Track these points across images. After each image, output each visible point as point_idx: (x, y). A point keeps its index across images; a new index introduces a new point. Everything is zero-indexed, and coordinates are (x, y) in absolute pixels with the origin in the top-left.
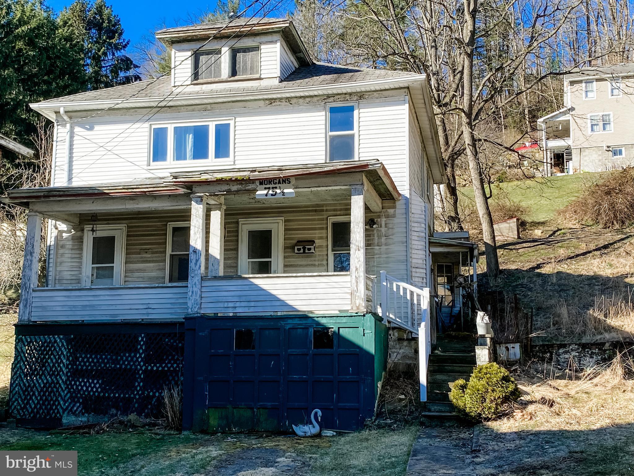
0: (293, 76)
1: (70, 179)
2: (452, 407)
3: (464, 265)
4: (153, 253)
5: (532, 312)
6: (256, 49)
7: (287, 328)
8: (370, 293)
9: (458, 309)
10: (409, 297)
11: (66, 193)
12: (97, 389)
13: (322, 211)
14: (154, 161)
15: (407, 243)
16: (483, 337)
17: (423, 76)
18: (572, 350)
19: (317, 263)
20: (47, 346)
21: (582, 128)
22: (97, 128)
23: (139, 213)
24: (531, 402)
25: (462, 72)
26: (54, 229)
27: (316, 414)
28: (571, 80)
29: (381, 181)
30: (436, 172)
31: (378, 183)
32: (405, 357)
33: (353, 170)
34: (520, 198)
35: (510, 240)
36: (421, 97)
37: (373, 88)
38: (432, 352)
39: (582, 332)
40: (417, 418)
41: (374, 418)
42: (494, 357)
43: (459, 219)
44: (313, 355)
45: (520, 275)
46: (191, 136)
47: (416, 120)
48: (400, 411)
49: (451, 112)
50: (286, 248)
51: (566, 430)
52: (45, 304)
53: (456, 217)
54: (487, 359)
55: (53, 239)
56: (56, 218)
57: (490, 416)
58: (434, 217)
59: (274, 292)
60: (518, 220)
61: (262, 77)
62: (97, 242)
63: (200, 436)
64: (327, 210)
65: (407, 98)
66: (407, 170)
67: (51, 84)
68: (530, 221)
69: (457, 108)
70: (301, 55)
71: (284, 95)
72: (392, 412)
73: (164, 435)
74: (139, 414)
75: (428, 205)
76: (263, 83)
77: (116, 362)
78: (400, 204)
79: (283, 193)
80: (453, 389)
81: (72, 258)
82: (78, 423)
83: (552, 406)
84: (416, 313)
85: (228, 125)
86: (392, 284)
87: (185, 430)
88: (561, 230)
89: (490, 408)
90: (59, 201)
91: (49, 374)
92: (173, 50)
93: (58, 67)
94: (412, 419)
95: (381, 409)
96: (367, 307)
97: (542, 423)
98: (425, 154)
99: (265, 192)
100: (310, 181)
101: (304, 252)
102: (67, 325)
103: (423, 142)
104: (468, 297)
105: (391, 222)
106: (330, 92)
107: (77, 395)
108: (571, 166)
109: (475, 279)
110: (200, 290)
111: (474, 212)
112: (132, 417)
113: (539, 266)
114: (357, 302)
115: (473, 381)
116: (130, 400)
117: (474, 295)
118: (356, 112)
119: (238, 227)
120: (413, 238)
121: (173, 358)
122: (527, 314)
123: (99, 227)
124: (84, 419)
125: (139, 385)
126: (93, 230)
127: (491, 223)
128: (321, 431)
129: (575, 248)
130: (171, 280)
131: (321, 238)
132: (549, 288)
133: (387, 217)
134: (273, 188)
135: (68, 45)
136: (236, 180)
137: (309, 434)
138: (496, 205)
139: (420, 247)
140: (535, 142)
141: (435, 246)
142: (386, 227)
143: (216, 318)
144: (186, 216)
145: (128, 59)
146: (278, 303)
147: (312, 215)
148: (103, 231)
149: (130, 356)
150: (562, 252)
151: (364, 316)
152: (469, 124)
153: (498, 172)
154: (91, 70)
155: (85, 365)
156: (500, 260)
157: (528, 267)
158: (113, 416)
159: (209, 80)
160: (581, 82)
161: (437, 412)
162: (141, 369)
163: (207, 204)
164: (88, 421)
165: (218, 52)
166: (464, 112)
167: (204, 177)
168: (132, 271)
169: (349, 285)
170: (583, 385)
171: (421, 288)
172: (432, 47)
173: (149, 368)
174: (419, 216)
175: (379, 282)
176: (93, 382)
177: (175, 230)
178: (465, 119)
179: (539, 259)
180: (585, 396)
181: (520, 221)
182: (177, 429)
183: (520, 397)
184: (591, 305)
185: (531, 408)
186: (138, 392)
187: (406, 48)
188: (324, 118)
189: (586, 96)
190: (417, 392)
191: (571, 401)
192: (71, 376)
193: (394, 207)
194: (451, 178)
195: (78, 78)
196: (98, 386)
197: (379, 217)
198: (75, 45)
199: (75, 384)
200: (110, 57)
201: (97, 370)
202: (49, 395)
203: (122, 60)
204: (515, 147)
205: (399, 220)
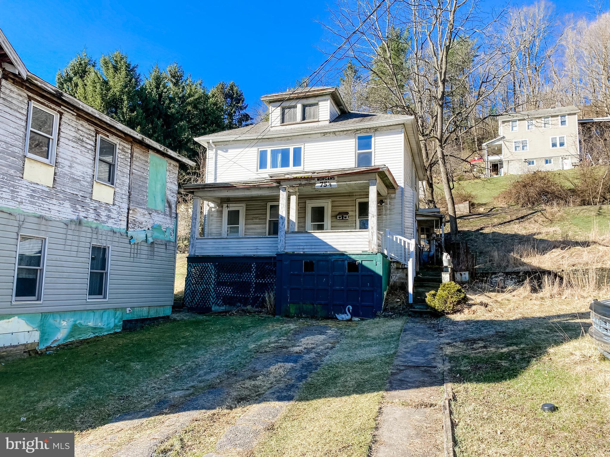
0: (336, 120)
1: (215, 179)
2: (428, 306)
3: (437, 227)
4: (260, 219)
5: (476, 254)
6: (317, 104)
7: (333, 261)
8: (380, 242)
9: (432, 253)
10: (403, 244)
11: (213, 186)
12: (230, 292)
13: (353, 195)
14: (260, 168)
15: (402, 213)
16: (446, 267)
17: (413, 117)
18: (500, 276)
19: (350, 225)
20: (204, 269)
21: (509, 148)
22: (230, 151)
23: (252, 197)
24: (474, 305)
25: (437, 116)
26: (207, 206)
27: (349, 308)
28: (503, 120)
29: (387, 178)
30: (421, 174)
31: (385, 179)
32: (400, 278)
33: (371, 171)
34: (472, 189)
35: (465, 214)
36: (412, 129)
37: (383, 125)
38: (416, 275)
39: (506, 266)
40: (406, 312)
41: (382, 311)
42: (453, 278)
43: (434, 202)
44: (348, 275)
45: (470, 234)
46: (280, 154)
47: (408, 143)
48: (397, 308)
49: (430, 139)
50: (332, 217)
51: (494, 320)
52: (203, 246)
53: (433, 201)
54: (449, 280)
55: (207, 212)
56: (208, 200)
57: (449, 312)
58: (419, 201)
59: (325, 241)
60: (470, 202)
61: (320, 120)
62: (230, 213)
63: (285, 318)
64: (356, 195)
65: (403, 130)
66: (403, 172)
67: (206, 129)
68: (477, 203)
69: (434, 137)
70: (342, 107)
71: (332, 130)
72: (393, 309)
73: (265, 317)
74: (253, 306)
75: (415, 192)
76: (320, 124)
77: (240, 278)
78: (398, 191)
79: (331, 185)
80: (428, 296)
81: (217, 222)
82: (220, 311)
83: (486, 307)
84: (407, 253)
85: (301, 148)
86: (393, 237)
87: (277, 315)
88: (495, 208)
89: (449, 307)
90: (210, 190)
91: (205, 284)
92: (271, 107)
93: (209, 119)
94: (404, 313)
95: (386, 306)
96: (378, 249)
97: (480, 316)
98: (414, 163)
99: (320, 184)
100: (345, 178)
101: (343, 219)
102: (214, 258)
103: (413, 156)
104: (439, 246)
105: (393, 201)
106: (358, 128)
107: (219, 295)
108: (503, 171)
109: (443, 236)
110: (285, 239)
111: (443, 198)
112: (249, 307)
113: (481, 229)
114: (373, 246)
115: (440, 292)
116: (248, 298)
117: (442, 245)
118: (373, 139)
119: (306, 205)
120: (406, 211)
121: (270, 276)
122: (473, 255)
123: (231, 205)
124: (223, 308)
125: (252, 290)
126: (227, 207)
127: (453, 204)
128: (351, 317)
129: (504, 218)
130: (269, 234)
131: (352, 211)
132: (487, 241)
133: (391, 199)
134: (325, 182)
135: (215, 108)
136: (304, 178)
137: (345, 319)
138: (457, 194)
139: (410, 216)
140: (481, 158)
141: (420, 216)
142: (390, 204)
143: (293, 254)
144: (276, 199)
145: (247, 115)
146: (327, 247)
147: (347, 198)
148: (233, 207)
149: (247, 274)
150: (496, 221)
151: (376, 254)
152: (441, 146)
153: (458, 175)
154: (227, 122)
155: (224, 279)
156: (458, 225)
157: (475, 229)
158: (238, 307)
159: (290, 123)
160: (509, 121)
161: (419, 309)
162: (253, 282)
163: (289, 192)
164: (226, 309)
165: (295, 107)
166: (438, 139)
167: (287, 176)
168: (248, 229)
169: (368, 237)
170: (506, 295)
171: (410, 239)
172: (419, 102)
173: (258, 281)
174: (409, 198)
175: (386, 236)
176: (228, 288)
177: (272, 207)
178: (438, 143)
179: (482, 224)
180: (506, 302)
181: (471, 203)
182: (273, 315)
183: (467, 301)
184: (512, 250)
185: (474, 308)
186: (252, 294)
187: (403, 102)
188: (354, 143)
189: (512, 130)
190: (408, 297)
191: (498, 304)
192: (216, 285)
193: (395, 193)
194: (430, 178)
195: (220, 125)
196: (230, 290)
197: (386, 199)
198: (219, 108)
199: (219, 289)
200: (238, 114)
201: (230, 282)
202: (205, 295)
203: (244, 115)
204: (469, 160)
205: (397, 201)
